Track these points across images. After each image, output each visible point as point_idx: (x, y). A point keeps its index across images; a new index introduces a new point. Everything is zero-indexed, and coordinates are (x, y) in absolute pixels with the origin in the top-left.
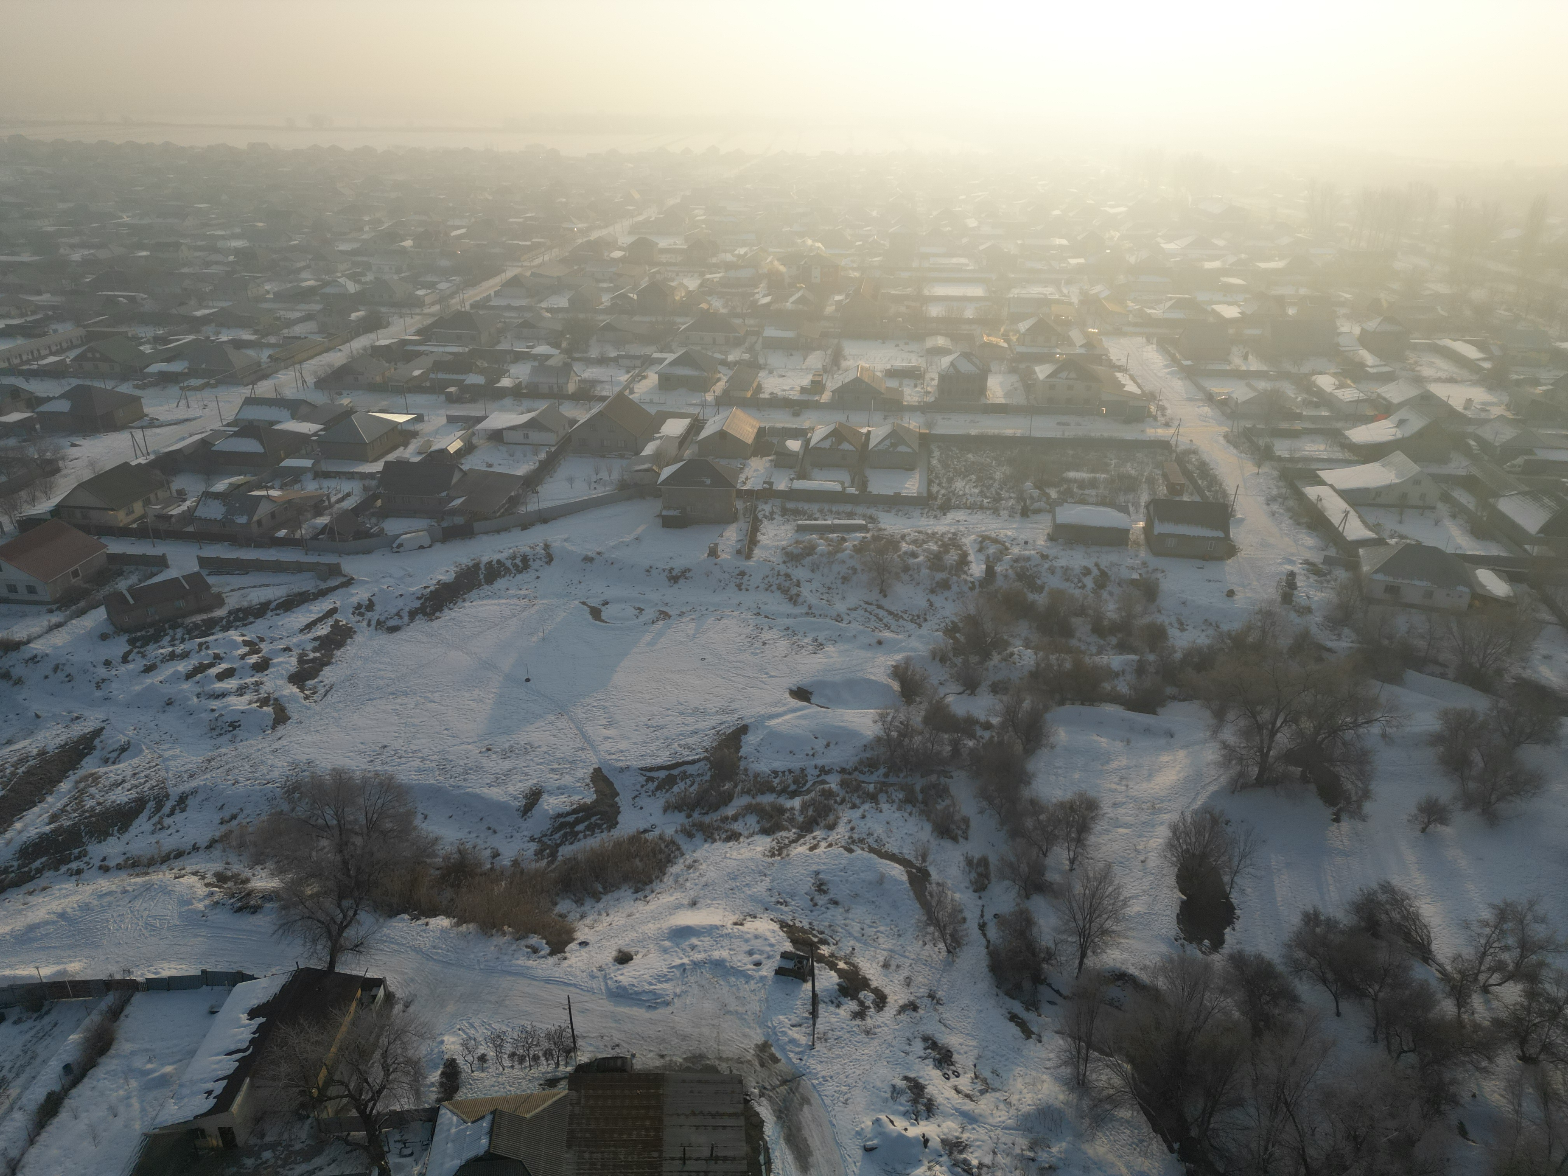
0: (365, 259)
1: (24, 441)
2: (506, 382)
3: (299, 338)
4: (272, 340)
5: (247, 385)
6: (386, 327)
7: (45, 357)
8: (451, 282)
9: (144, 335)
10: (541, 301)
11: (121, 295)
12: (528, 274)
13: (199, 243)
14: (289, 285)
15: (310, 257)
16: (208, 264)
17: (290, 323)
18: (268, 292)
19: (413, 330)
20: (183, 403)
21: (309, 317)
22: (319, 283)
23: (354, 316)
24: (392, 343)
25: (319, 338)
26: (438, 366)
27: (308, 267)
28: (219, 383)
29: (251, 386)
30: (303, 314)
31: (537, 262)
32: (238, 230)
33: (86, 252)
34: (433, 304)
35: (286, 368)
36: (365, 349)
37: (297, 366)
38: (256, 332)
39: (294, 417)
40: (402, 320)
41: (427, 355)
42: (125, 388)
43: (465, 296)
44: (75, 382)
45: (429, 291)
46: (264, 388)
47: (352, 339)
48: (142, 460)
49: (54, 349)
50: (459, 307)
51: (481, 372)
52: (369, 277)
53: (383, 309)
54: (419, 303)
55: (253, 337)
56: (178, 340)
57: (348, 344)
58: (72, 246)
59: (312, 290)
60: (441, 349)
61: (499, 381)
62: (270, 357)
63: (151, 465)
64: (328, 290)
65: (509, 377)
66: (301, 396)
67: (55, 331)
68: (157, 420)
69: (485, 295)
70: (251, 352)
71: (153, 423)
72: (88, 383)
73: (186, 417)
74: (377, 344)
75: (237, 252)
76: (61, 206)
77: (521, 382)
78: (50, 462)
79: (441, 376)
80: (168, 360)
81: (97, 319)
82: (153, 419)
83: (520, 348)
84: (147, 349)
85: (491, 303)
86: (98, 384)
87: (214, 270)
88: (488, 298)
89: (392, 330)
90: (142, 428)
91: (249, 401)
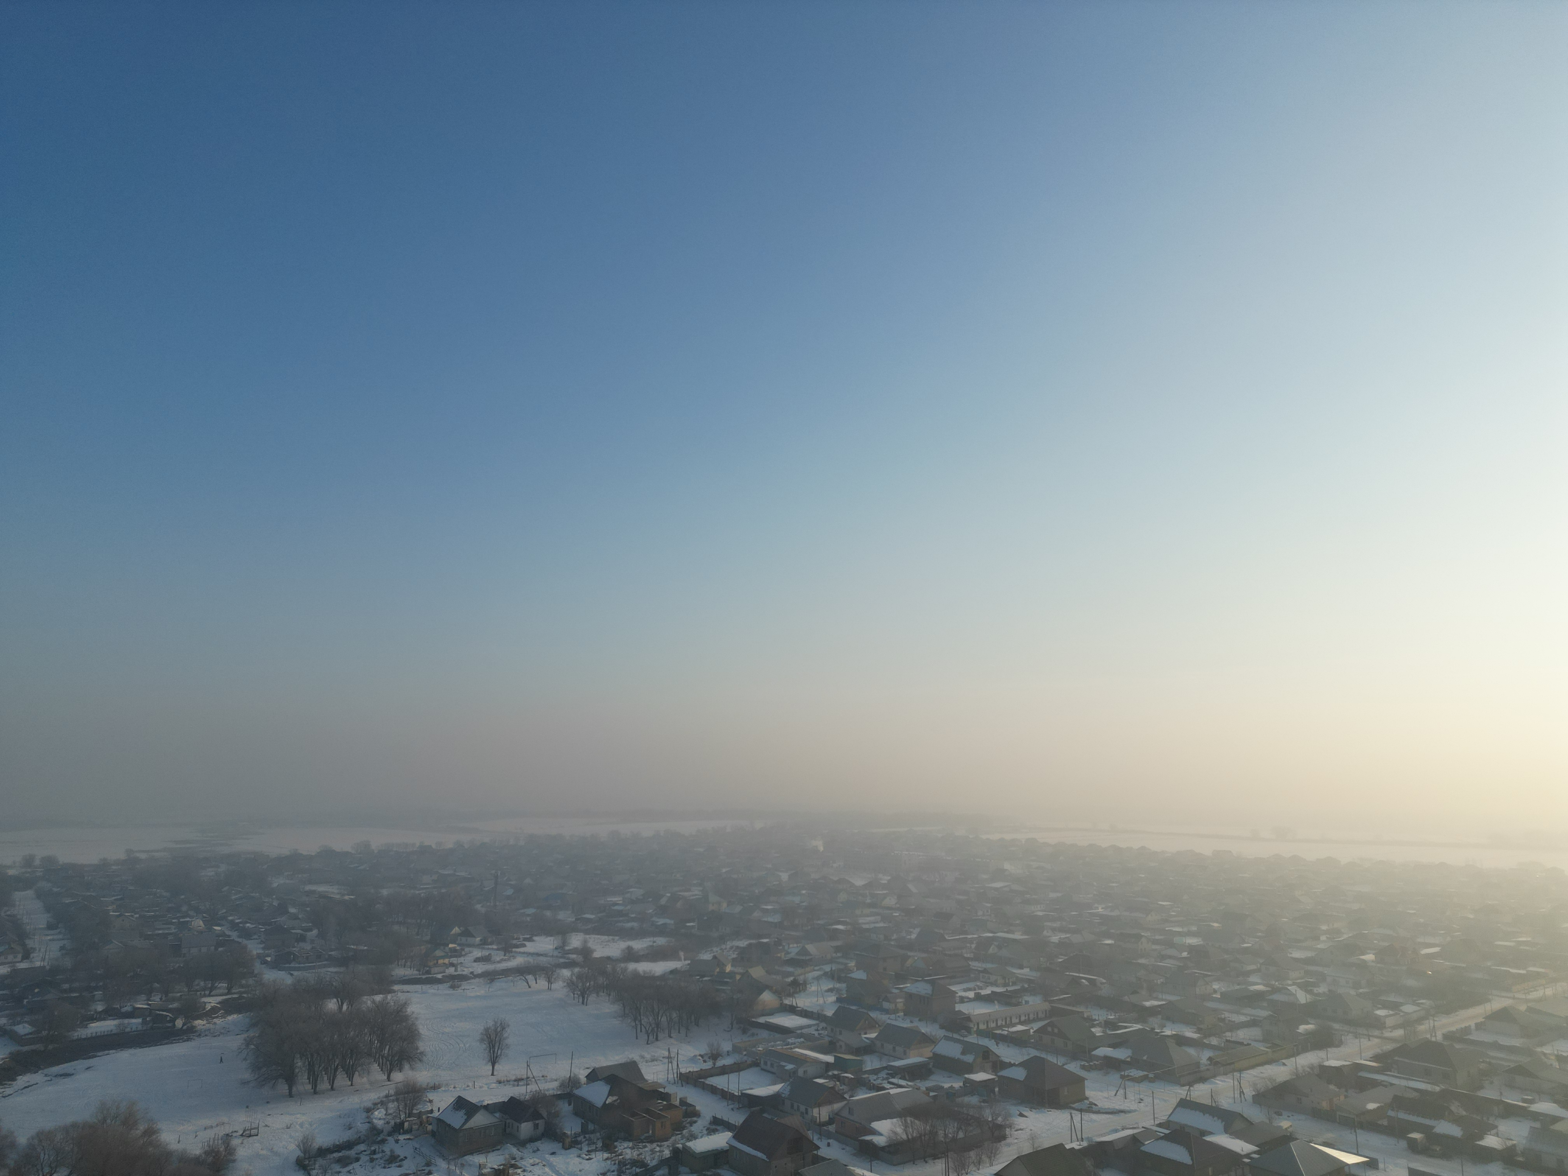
0: (1320, 969)
1: (984, 1101)
2: (1491, 1141)
3: (1241, 1044)
4: (1214, 1041)
5: (1184, 1085)
6: (1338, 1046)
7: (1014, 1025)
8: (1418, 1005)
9: (1097, 1018)
10: (1542, 1044)
11: (1084, 977)
12: (1523, 1008)
13: (1157, 937)
14: (1237, 987)
15: (1261, 961)
16: (1163, 957)
17: (1234, 1027)
18: (1215, 991)
19: (1370, 1053)
20: (1121, 1092)
21: (1253, 1023)
22: (1268, 989)
23: (1302, 1028)
24: (1344, 1066)
25: (1262, 1047)
26: (1398, 1102)
27: (1258, 970)
28: (1157, 1078)
29: (1187, 1087)
30: (1248, 1018)
31: (1534, 995)
32: (1194, 928)
33: (1063, 936)
34: (1395, 1027)
35: (1225, 1074)
36: (1312, 1067)
37: (1237, 1074)
38: (1199, 1031)
39: (1227, 1130)
40: (1357, 1041)
41: (1386, 1086)
42: (1073, 1067)
43: (1436, 1023)
44: (1034, 1053)
45: (1391, 1012)
46: (1200, 1092)
47: (1298, 1054)
48: (1076, 1145)
49: (1023, 1018)
50: (1428, 1036)
51: (1457, 1120)
52: (1322, 989)
53: (1336, 1026)
54: (1378, 1024)
55: (1195, 1036)
56: (1126, 1027)
57: (1293, 1059)
58: (1054, 930)
59: (1259, 995)
60: (1404, 1083)
61: (1481, 1138)
62: (1210, 1059)
63: (1084, 1152)
64: (1277, 997)
65: (1497, 1135)
66: (1237, 1108)
67: (1027, 1002)
68: (1096, 1105)
69: (1463, 1026)
70: (1192, 1051)
71: (1092, 1109)
72: (1043, 1055)
73: (1122, 1108)
74: (1327, 1063)
75: (1191, 949)
76: (1052, 895)
77: (1514, 1145)
78: (1001, 1127)
79: (1402, 1115)
80: (1114, 1046)
81: (1062, 997)
82: (1092, 1103)
83: (1512, 1099)
84: (1097, 1031)
85: (1471, 1037)
86: (1052, 1059)
87: (1167, 963)
88: (1467, 1030)
89: (1343, 1050)
90: (1081, 1111)
91: (1184, 1104)
